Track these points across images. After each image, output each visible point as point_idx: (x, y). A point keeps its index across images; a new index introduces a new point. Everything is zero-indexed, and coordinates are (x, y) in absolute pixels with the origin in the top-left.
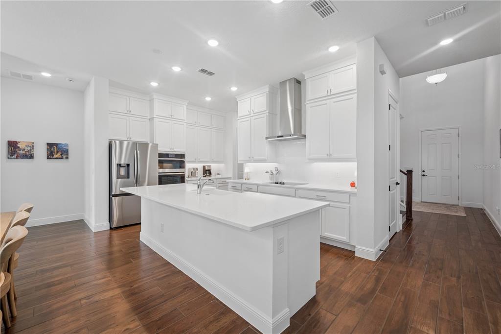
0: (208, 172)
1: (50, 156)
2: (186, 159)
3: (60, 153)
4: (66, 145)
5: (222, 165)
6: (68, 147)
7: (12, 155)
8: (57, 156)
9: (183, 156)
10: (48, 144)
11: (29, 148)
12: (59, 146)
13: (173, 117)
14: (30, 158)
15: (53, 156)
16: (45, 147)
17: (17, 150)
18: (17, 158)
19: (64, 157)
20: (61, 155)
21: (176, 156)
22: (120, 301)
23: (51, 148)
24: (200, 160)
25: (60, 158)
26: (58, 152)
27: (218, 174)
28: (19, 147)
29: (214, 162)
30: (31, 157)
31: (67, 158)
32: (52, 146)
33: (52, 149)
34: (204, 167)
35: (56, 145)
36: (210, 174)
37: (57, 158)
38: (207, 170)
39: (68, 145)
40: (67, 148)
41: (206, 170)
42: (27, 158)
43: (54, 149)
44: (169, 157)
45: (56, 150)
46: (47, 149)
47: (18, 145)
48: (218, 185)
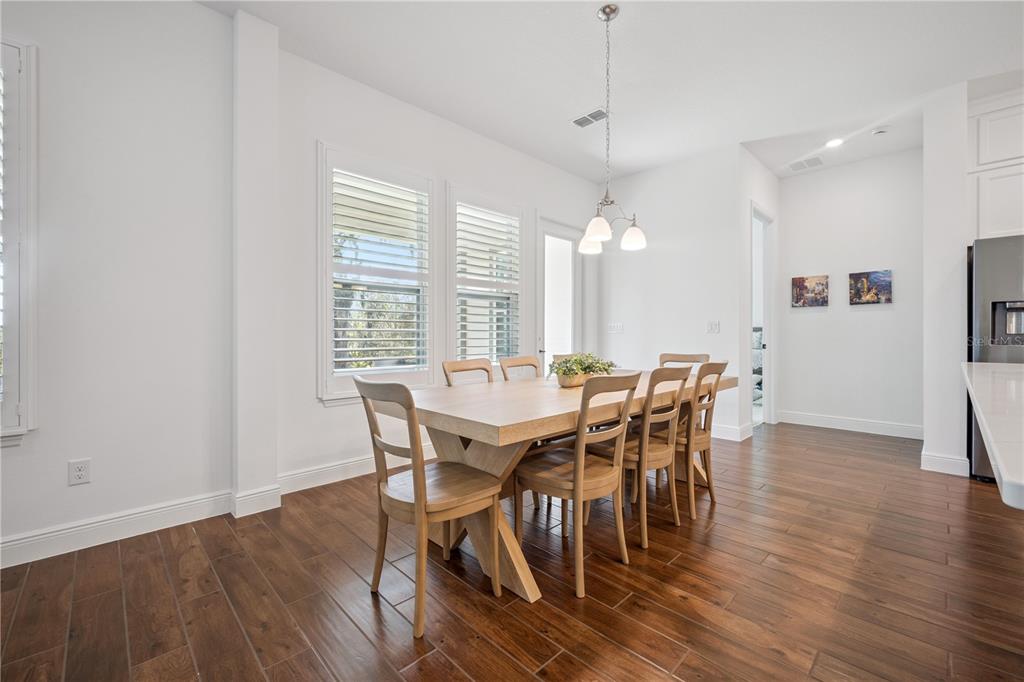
1: (856, 298)
3: (874, 291)
4: (888, 273)
6: (890, 276)
7: (797, 302)
8: (868, 297)
10: (851, 276)
11: (821, 288)
12: (872, 276)
14: (822, 305)
15: (860, 297)
16: (846, 282)
17: (804, 292)
18: (804, 306)
19: (883, 298)
20: (877, 294)
22: (825, 603)
23: (856, 283)
25: (874, 302)
26: (869, 290)
28: (806, 288)
30: (824, 302)
31: (889, 300)
32: (860, 278)
33: (859, 285)
35: (867, 275)
37: (868, 303)
39: (890, 271)
40: (887, 279)
42: (818, 305)
43: (863, 285)
45: (866, 286)
46: (851, 285)
47: (806, 284)
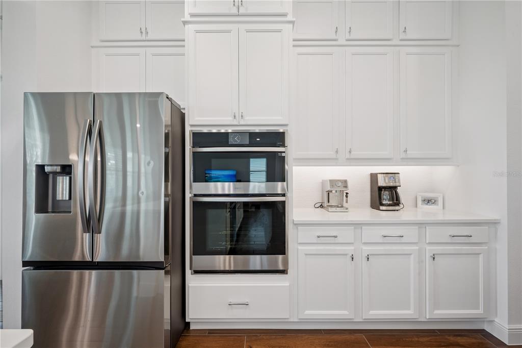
0: (386, 195)
2: (292, 150)
5: (443, 173)
9: (277, 138)
13: (242, 11)
21: (256, 138)
24: (355, 154)
27: (428, 201)
29: (408, 160)
34: (374, 177)
36: (396, 201)
38: (386, 188)
41: (381, 189)
44: (231, 141)
48: (430, 250)
